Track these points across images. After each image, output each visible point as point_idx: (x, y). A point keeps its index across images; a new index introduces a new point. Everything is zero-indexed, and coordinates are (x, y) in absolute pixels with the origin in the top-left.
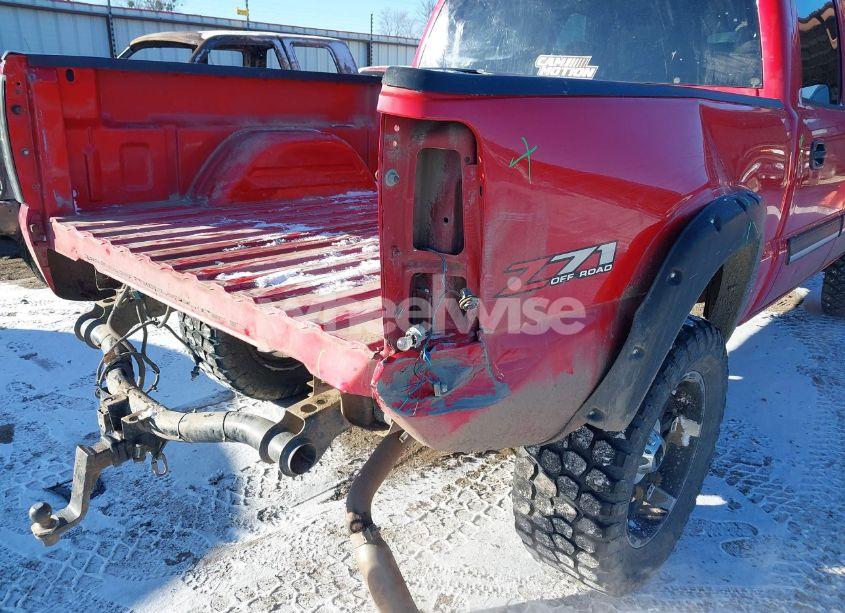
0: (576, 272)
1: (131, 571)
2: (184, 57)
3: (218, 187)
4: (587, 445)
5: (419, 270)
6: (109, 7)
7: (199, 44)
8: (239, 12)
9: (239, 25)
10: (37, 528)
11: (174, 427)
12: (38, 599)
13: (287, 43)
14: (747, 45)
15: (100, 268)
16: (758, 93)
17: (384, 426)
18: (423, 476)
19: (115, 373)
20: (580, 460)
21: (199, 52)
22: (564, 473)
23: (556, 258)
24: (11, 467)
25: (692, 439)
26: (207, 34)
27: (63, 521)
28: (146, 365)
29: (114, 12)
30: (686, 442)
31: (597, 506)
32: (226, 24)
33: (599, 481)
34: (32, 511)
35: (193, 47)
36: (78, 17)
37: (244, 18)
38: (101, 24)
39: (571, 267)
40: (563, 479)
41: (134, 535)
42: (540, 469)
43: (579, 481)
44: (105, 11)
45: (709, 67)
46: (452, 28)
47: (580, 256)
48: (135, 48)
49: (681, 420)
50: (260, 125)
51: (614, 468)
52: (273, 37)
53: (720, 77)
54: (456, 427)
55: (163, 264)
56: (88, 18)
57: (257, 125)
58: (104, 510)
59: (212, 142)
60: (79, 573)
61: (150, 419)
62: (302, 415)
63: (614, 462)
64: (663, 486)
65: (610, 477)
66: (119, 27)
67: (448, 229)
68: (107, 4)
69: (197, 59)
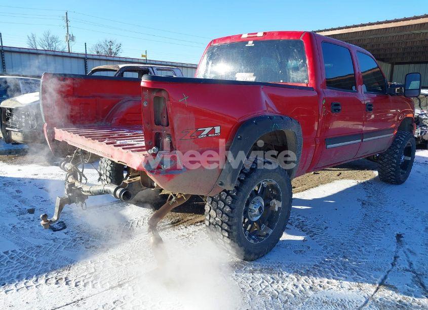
0: (207, 135)
1: (73, 249)
2: (111, 74)
3: (114, 119)
4: (225, 198)
5: (157, 132)
6: (86, 54)
7: (118, 70)
8: (143, 56)
9: (143, 61)
10: (42, 222)
11: (88, 190)
12: (40, 255)
13: (154, 69)
14: (303, 69)
15: (69, 143)
16: (307, 85)
17: (154, 187)
18: (186, 227)
19: (71, 176)
20: (222, 203)
21: (118, 73)
22: (218, 208)
23: (199, 130)
24: (33, 221)
25: (279, 208)
26: (121, 66)
27: (51, 221)
28: (83, 178)
29: (88, 57)
30: (277, 209)
31: (227, 218)
32: (136, 61)
33: (228, 209)
34: (41, 216)
35: (115, 71)
36: (72, 59)
37: (145, 58)
38: (82, 62)
39: (205, 133)
40: (218, 210)
41: (75, 240)
42: (212, 208)
43: (222, 210)
44: (84, 56)
45: (292, 76)
46: (208, 63)
47: (208, 130)
48: (93, 72)
49: (274, 201)
50: (132, 98)
51: (232, 205)
52: (149, 67)
53: (295, 80)
54: (169, 180)
55: (89, 138)
56: (76, 59)
57: (130, 98)
58: (65, 233)
59: (114, 104)
60: (55, 249)
61: (81, 188)
62: (127, 182)
63: (232, 203)
64: (268, 226)
65: (231, 208)
66: (89, 63)
67: (165, 119)
68: (85, 53)
69: (117, 76)
